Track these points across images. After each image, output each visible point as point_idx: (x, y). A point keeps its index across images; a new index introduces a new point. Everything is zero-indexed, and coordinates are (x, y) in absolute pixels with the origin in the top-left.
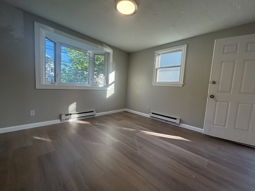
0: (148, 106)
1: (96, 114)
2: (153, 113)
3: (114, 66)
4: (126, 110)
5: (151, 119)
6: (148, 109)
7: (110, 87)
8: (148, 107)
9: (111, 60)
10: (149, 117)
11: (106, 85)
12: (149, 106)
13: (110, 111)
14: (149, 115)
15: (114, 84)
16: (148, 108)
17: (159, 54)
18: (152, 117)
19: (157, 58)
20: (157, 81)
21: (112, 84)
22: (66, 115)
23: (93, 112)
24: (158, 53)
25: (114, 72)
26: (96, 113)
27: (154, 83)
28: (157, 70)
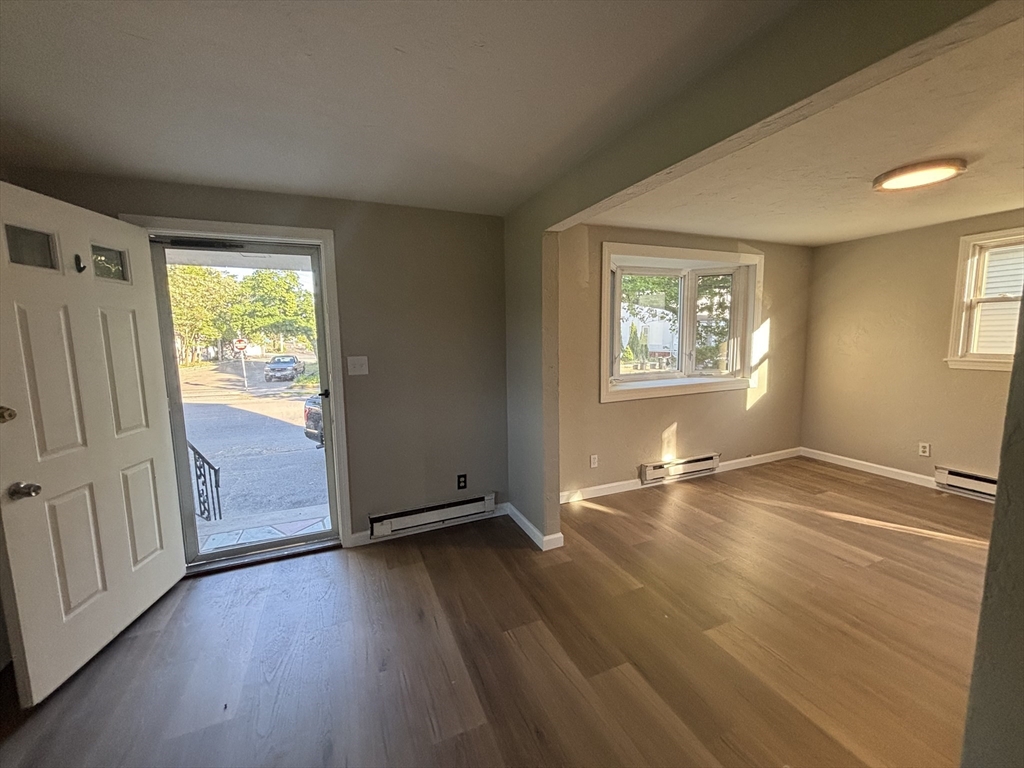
0: (921, 444)
1: (720, 464)
2: (951, 473)
3: (768, 307)
4: (803, 451)
5: (944, 495)
6: (927, 454)
7: (755, 375)
8: (924, 447)
9: (759, 290)
10: (934, 486)
11: (738, 367)
12: (927, 445)
13: (753, 457)
14: (933, 479)
15: (766, 361)
16: (921, 449)
17: (981, 248)
18: (950, 485)
19: (972, 263)
20: (974, 349)
21: (760, 363)
22: (655, 468)
23: (711, 458)
24: (974, 245)
25: (768, 321)
26: (720, 462)
27: (958, 359)
28: (971, 308)
